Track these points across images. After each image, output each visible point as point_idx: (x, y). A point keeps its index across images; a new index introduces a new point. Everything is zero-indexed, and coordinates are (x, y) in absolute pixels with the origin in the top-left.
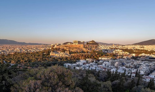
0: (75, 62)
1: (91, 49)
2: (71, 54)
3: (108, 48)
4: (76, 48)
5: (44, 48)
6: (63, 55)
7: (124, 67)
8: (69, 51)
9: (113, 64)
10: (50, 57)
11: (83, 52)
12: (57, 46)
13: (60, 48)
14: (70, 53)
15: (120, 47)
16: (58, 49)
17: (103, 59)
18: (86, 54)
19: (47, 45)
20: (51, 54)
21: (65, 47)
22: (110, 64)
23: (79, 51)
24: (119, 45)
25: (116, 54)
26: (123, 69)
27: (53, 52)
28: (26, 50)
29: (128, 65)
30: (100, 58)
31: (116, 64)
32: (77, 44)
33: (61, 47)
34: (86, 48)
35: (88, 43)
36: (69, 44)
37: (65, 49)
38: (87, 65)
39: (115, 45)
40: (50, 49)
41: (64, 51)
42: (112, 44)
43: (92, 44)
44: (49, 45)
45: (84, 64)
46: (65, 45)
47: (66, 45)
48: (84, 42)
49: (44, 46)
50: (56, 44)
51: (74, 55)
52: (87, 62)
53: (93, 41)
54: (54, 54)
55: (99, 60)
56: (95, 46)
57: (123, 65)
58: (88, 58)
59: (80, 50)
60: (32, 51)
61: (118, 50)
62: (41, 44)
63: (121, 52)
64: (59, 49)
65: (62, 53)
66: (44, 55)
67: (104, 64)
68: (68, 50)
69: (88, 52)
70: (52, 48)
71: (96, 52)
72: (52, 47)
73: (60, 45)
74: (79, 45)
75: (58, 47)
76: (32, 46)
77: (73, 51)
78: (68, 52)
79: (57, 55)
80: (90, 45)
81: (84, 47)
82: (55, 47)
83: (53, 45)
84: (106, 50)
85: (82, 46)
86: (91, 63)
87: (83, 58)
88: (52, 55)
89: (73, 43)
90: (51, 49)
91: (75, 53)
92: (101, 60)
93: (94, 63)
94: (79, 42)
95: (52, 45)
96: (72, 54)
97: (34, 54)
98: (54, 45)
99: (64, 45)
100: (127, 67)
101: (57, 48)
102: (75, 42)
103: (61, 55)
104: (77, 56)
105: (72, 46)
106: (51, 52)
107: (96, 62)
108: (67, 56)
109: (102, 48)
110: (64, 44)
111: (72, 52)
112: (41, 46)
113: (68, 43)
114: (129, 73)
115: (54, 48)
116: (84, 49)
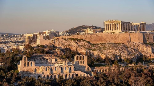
2: (97, 69)
4: (115, 45)
6: (66, 71)
8: (90, 56)
10: (18, 78)
12: (46, 38)
13: (57, 44)
16: (47, 49)
18: (152, 66)
19: (9, 36)
20: (21, 67)
21: (73, 43)
23: (125, 56)
27: (30, 58)
32: (118, 32)
33: (60, 44)
36: (89, 31)
37: (73, 49)
40: (18, 50)
41: (69, 55)
44: (17, 35)
46: (75, 36)
47: (79, 37)
48: (143, 25)
50: (41, 33)
51: (105, 69)
54: (34, 67)
59: (129, 53)
64: (50, 50)
65: (63, 64)
68: (83, 51)
70: (28, 47)
72: (27, 42)
73: (55, 34)
74: (126, 35)
75: (47, 43)
77: (103, 56)
78: (86, 60)
79: (41, 70)
81: (145, 43)
82: (38, 42)
83: (31, 35)
88: (26, 69)
89: (102, 30)
90: (21, 48)
94: (126, 27)
95: (27, 35)
96: (99, 66)
98: (35, 37)
99: (71, 37)
101: (43, 46)
102: (112, 26)
103: (56, 73)
104: (120, 73)
105: (101, 40)
106: (21, 59)
108: (80, 73)
110: (72, 31)
111: (99, 59)
113: (85, 27)
115: (34, 45)
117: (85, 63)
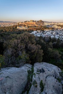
0: (31, 32)
1: (40, 25)
3: (49, 24)
4: (31, 24)
5: (13, 25)
7: (58, 35)
8: (28, 26)
9: (52, 33)
11: (35, 26)
13: (23, 24)
14: (28, 27)
15: (56, 24)
17: (46, 30)
18: (37, 28)
19: (15, 22)
20: (17, 28)
21: (25, 24)
22: (50, 33)
23: (33, 26)
24: (55, 23)
25: (54, 28)
26: (58, 36)
27: (19, 26)
28: (4, 25)
29: (60, 34)
30: (45, 30)
31: (54, 34)
34: (37, 24)
35: (38, 22)
38: (38, 34)
39: (53, 22)
41: (25, 26)
42: (51, 22)
43: (41, 22)
45: (36, 33)
48: (36, 21)
49: (13, 23)
52: (38, 32)
53: (41, 20)
54: (19, 28)
55: (44, 31)
56: (42, 23)
57: (58, 34)
58: (38, 30)
60: (7, 26)
61: (55, 26)
62: (12, 22)
63: (56, 27)
66: (13, 28)
67: (47, 34)
69: (38, 27)
70: (18, 24)
71: (43, 27)
73: (22, 22)
74: (33, 23)
75: (21, 24)
76: (7, 23)
79: (21, 28)
80: (40, 23)
81: (36, 24)
83: (19, 22)
84: (48, 26)
85: (35, 23)
86: (40, 33)
87: (35, 30)
91: (31, 27)
92: (45, 31)
93: (41, 33)
94: (33, 21)
97: (8, 28)
100: (60, 35)
102: (31, 21)
103: (23, 28)
104: (32, 29)
105: (29, 23)
106: (17, 26)
107: (43, 32)
108: (27, 29)
109: (46, 24)
110: (25, 22)
112: (12, 23)
113: (27, 21)
114: (61, 38)
116: (36, 25)
117: (27, 27)
